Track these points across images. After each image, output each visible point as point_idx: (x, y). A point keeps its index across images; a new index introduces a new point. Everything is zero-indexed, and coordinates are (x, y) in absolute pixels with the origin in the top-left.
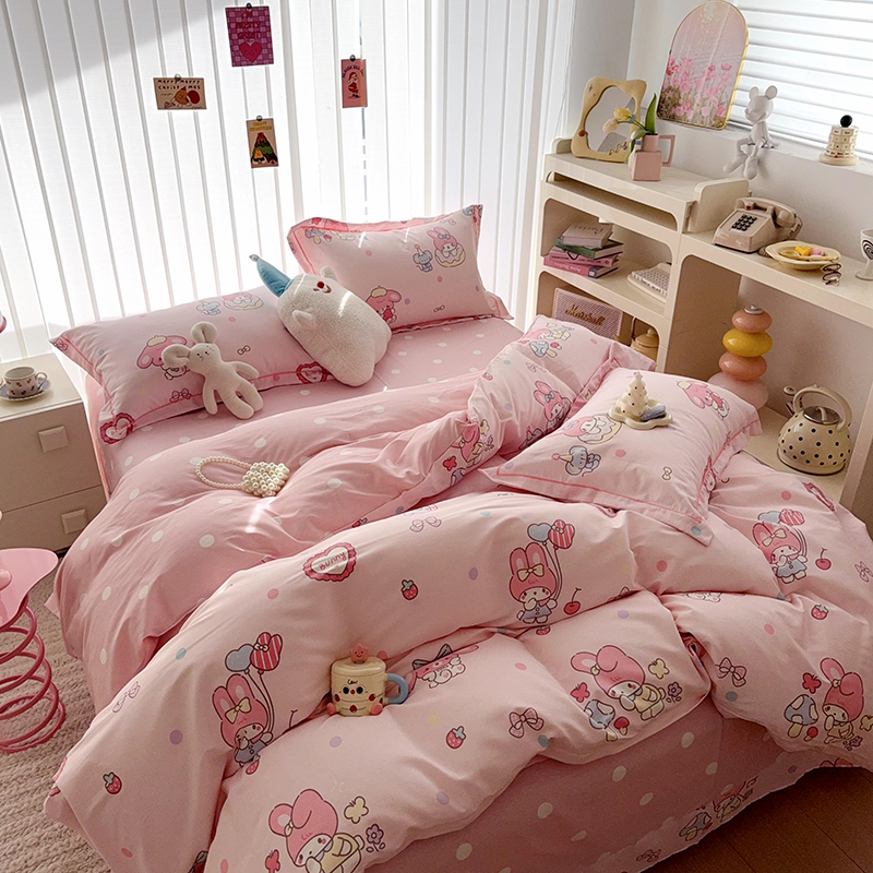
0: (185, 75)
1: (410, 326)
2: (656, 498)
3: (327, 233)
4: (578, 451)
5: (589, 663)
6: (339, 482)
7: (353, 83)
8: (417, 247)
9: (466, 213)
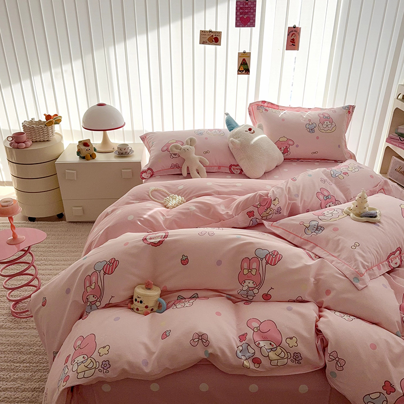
0: (213, 30)
1: (298, 159)
2: (343, 258)
3: (267, 108)
4: (314, 223)
5: (255, 324)
6: (194, 208)
7: (293, 39)
8: (310, 120)
9: (344, 108)
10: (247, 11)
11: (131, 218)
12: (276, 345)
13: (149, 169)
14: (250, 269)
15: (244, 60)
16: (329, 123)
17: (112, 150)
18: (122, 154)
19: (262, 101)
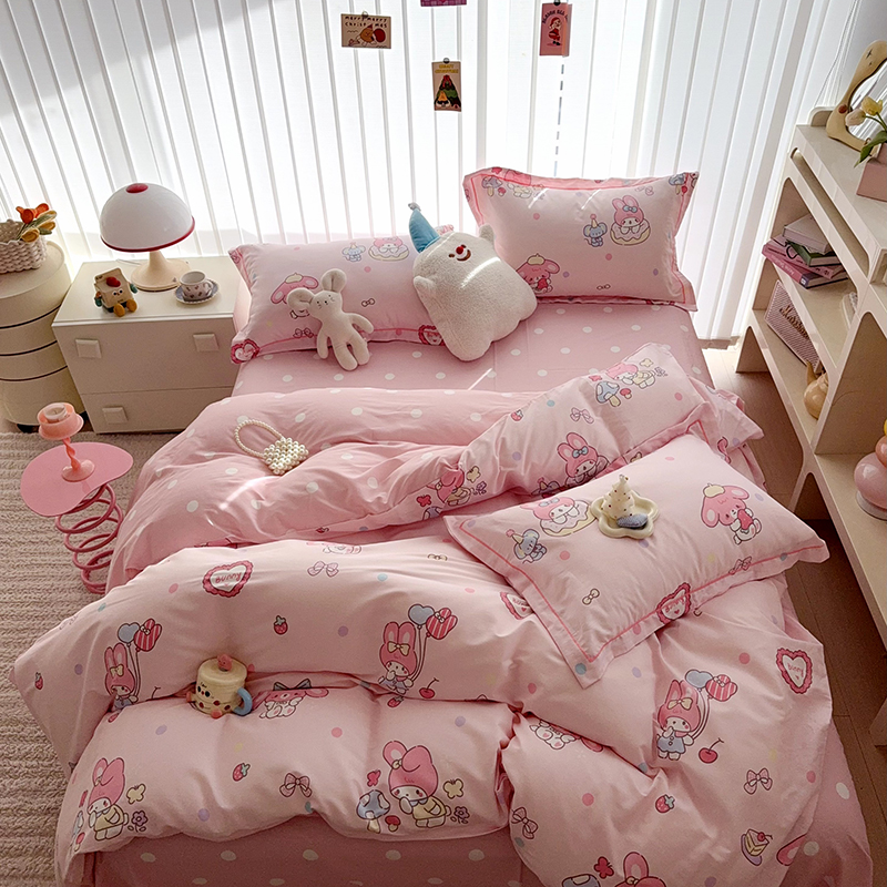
0: (372, 13)
1: (571, 298)
2: (568, 618)
3: (504, 184)
4: (531, 535)
5: (396, 755)
7: (555, 29)
8: (593, 217)
9: (672, 181)
11: (193, 506)
12: (427, 794)
13: (248, 341)
14: (398, 643)
15: (447, 78)
16: (634, 223)
17: (170, 284)
18: (192, 296)
19: (494, 168)
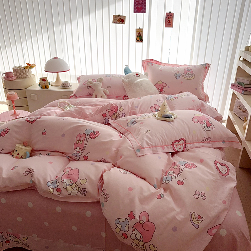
3: (153, 64)
4: (133, 120)
5: (68, 170)
7: (169, 20)
8: (178, 71)
9: (203, 65)
10: (140, 3)
12: (73, 182)
13: (74, 95)
14: (80, 140)
15: (139, 33)
16: (190, 74)
17: (59, 85)
18: (64, 87)
19: (151, 59)
